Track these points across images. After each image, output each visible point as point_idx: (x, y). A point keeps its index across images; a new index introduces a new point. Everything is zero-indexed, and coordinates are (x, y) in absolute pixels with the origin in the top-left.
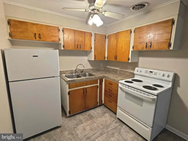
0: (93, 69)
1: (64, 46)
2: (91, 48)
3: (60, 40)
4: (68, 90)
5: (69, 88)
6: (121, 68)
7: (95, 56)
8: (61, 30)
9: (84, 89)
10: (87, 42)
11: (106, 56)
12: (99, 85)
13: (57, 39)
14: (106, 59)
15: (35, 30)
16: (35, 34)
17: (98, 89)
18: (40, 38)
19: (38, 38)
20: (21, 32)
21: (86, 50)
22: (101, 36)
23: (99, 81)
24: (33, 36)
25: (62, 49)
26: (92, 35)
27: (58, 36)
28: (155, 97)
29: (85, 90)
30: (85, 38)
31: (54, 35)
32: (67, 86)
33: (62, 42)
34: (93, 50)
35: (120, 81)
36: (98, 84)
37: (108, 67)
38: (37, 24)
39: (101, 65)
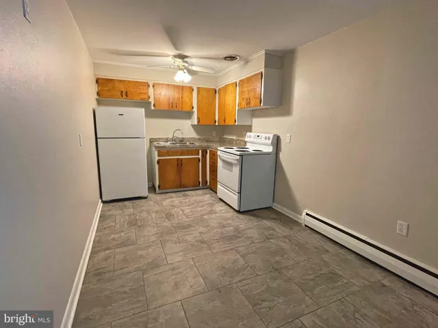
0: (199, 139)
1: (154, 105)
2: (193, 108)
3: (149, 97)
4: (157, 158)
5: (159, 156)
6: (238, 136)
7: (198, 118)
8: (151, 86)
9: (178, 159)
10: (186, 99)
11: (217, 119)
12: (200, 158)
13: (146, 96)
14: (217, 124)
15: (122, 87)
16: (122, 92)
17: (200, 163)
18: (127, 96)
19: (124, 97)
20: (109, 91)
21: (184, 110)
22: (208, 90)
23: (200, 151)
24: (119, 94)
25: (153, 108)
26: (193, 90)
27: (147, 93)
28: (239, 157)
29: (180, 162)
30: (182, 94)
31: (143, 91)
32: (156, 153)
33: (152, 100)
34: (195, 110)
35: (219, 148)
36: (200, 156)
37: (225, 137)
38: (124, 81)
39: (214, 133)
